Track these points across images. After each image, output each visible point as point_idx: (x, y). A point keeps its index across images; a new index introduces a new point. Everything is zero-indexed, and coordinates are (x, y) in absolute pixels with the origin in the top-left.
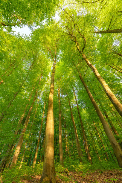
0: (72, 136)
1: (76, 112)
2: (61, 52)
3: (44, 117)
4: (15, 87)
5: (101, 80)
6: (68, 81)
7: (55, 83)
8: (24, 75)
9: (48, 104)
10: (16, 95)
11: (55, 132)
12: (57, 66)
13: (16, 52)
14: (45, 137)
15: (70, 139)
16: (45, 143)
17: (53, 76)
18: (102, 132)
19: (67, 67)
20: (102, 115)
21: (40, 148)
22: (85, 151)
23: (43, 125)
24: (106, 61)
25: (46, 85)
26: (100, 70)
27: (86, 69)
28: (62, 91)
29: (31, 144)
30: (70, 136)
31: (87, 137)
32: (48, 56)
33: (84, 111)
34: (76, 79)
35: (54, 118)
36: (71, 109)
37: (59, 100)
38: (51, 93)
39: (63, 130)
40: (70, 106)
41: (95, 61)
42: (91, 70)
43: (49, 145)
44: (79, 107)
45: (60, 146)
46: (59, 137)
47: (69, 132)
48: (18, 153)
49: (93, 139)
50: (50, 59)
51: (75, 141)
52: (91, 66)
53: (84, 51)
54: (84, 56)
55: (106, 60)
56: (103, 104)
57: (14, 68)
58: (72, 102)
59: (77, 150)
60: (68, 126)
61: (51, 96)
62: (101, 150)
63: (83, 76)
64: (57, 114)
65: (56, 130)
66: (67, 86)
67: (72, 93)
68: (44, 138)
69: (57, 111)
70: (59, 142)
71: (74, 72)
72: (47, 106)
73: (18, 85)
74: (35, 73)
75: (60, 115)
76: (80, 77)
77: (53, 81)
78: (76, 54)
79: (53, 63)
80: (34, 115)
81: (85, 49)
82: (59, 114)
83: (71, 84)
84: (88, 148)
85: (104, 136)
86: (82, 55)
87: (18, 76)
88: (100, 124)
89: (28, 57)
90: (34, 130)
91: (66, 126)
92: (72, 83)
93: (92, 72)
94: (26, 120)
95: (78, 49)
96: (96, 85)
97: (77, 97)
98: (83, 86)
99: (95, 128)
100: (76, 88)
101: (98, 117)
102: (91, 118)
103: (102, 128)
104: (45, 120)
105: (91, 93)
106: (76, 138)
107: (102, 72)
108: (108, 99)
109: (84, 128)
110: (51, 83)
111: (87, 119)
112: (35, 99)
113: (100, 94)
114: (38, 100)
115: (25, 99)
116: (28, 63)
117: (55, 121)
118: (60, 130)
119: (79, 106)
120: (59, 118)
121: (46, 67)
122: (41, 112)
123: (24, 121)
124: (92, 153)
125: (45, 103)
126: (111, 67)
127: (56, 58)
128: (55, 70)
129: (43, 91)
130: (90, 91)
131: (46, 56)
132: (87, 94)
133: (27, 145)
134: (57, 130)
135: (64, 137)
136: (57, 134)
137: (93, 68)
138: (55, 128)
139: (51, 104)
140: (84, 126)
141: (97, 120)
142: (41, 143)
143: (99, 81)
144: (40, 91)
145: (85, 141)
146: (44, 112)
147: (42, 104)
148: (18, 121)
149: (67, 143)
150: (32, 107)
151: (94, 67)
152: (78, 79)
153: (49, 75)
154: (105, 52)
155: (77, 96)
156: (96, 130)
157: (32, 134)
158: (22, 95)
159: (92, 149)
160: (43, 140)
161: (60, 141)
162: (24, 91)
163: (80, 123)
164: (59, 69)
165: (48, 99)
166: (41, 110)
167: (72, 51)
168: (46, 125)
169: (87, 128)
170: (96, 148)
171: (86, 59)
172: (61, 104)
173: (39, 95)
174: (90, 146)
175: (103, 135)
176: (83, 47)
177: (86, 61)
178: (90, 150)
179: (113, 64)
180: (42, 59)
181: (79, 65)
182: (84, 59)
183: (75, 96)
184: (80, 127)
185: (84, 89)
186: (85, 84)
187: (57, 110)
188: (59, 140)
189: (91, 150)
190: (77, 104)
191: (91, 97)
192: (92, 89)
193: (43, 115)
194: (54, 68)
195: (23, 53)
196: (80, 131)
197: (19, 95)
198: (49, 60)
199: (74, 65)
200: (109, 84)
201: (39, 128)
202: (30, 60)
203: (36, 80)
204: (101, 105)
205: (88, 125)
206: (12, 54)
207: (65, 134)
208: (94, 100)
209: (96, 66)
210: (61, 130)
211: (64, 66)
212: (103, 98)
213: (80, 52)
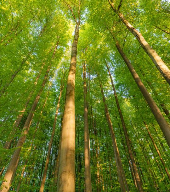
0: (108, 152)
1: (113, 105)
2: (86, 11)
3: (59, 114)
4: (14, 63)
5: (151, 51)
6: (98, 53)
7: (78, 57)
8: (31, 43)
9: (66, 91)
10: (14, 76)
11: (77, 142)
12: (80, 31)
13: (21, 11)
14: (59, 154)
15: (105, 157)
16: (58, 165)
17: (74, 45)
18: (162, 144)
19: (96, 31)
20: (159, 111)
21: (49, 178)
22: (134, 184)
23: (56, 130)
24: (155, 24)
25: (63, 59)
26: (147, 36)
27: (125, 35)
28: (89, 69)
29: (33, 168)
30: (104, 151)
31: (135, 153)
32: (68, 16)
33: (127, 103)
34: (111, 50)
35: (77, 116)
36: (104, 99)
37: (84, 84)
38: (71, 72)
39: (92, 138)
40: (103, 93)
41: (138, 22)
42: (133, 35)
43: (66, 172)
44: (118, 96)
45: (87, 173)
46: (84, 155)
47: (103, 144)
48: (6, 188)
49: (147, 158)
50: (71, 21)
51: (114, 162)
52: (132, 30)
53: (121, 9)
54: (122, 16)
55: (154, 21)
56: (157, 90)
57: (16, 33)
58: (106, 87)
59: (119, 182)
60: (100, 131)
61: (72, 77)
62: (164, 181)
63: (121, 46)
64: (81, 109)
65: (78, 139)
66: (97, 61)
67: (105, 72)
68: (56, 156)
69: (81, 102)
70: (84, 165)
71: (107, 40)
72: (65, 94)
73: (20, 60)
74: (47, 41)
75: (86, 110)
76: (117, 46)
77: (74, 54)
78: (109, 13)
79: (75, 26)
80: (41, 109)
81: (122, 6)
82: (85, 108)
83: (104, 58)
84: (140, 176)
85: (167, 150)
86: (118, 15)
87: (20, 46)
88: (157, 126)
89: (39, 18)
90: (39, 139)
91: (97, 132)
92: (104, 56)
93: (135, 38)
94: (27, 121)
95: (112, 7)
96: (142, 59)
97: (113, 79)
98: (123, 61)
99: (148, 136)
100: (112, 64)
101: (151, 115)
102: (139, 116)
103: (160, 135)
104: (60, 120)
105: (137, 72)
106: (115, 155)
107: (150, 39)
108: (164, 82)
109: (128, 136)
110: (72, 56)
111: (133, 118)
112: (46, 82)
113: (151, 74)
114: (49, 84)
115: (28, 82)
116: (39, 26)
117: (77, 122)
118: (86, 140)
119: (118, 93)
120: (84, 116)
121: (64, 32)
122: (53, 105)
123: (23, 122)
124: (147, 188)
125: (62, 89)
126: (164, 31)
127: (79, 18)
128: (78, 37)
129: (58, 69)
130: (134, 69)
131: (65, 16)
132: (130, 73)
133: (25, 171)
134: (80, 140)
135: (93, 154)
136: (80, 149)
137: (136, 33)
138: (77, 135)
139: (71, 91)
140: (129, 132)
141: (150, 120)
142: (51, 165)
143: (148, 53)
144: (54, 69)
145: (133, 161)
146: (58, 105)
147: (57, 90)
148: (14, 121)
149: (99, 166)
150: (39, 97)
151: (137, 31)
152: (114, 49)
153: (70, 44)
154: (152, 10)
155: (114, 77)
156: (151, 139)
157: (36, 148)
158: (24, 75)
159: (146, 180)
160: (55, 160)
161: (87, 162)
162: (28, 69)
163: (121, 125)
164: (84, 34)
165: (67, 82)
166: (54, 101)
167: (103, 9)
168: (61, 129)
169: (134, 136)
170: (153, 175)
171: (125, 21)
172: (88, 89)
173: (52, 75)
174: (142, 173)
175: (165, 150)
176: (119, 4)
177: (125, 23)
178: (143, 180)
179: (166, 28)
180: (59, 21)
181: (114, 28)
182: (121, 20)
183: (111, 77)
184: (121, 133)
185: (124, 65)
186: (125, 57)
187: (82, 100)
188: (84, 159)
189: (144, 182)
190: (114, 90)
191: (137, 78)
192: (138, 66)
193: (57, 111)
194: (77, 33)
195: (32, 13)
196: (122, 141)
197: (19, 76)
198: (69, 22)
199: (107, 28)
200: (164, 56)
201: (49, 135)
202: (41, 21)
203: (48, 51)
204: (155, 93)
205: (135, 129)
206: (15, 14)
207: (96, 147)
208: (142, 84)
209: (140, 29)
210: (88, 139)
211: (91, 30)
212: (157, 80)
213: (115, 11)
